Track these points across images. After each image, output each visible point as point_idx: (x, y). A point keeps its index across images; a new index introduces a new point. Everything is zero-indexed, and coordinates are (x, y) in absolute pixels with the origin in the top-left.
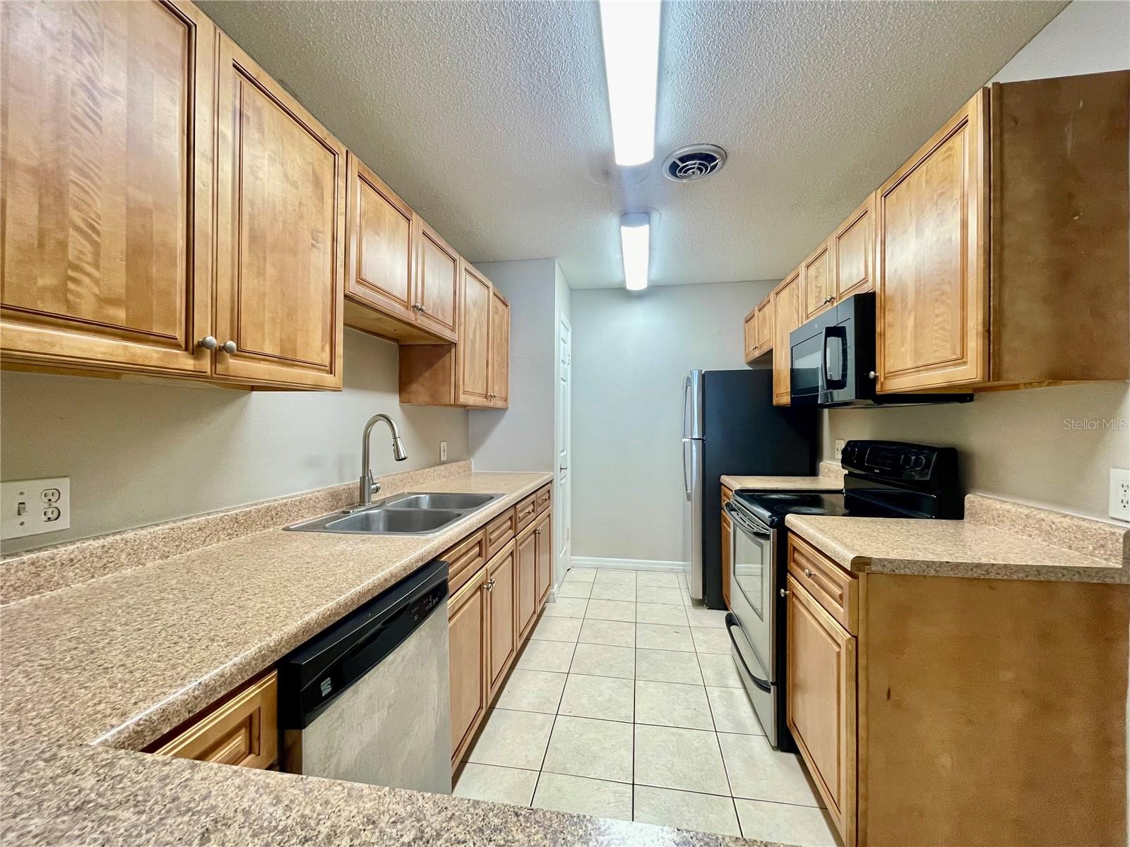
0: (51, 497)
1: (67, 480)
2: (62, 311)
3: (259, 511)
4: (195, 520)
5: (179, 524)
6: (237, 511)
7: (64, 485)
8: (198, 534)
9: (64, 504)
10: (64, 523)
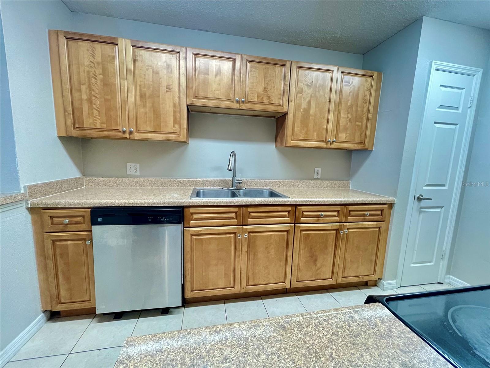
0: (136, 167)
1: (139, 164)
2: (94, 127)
3: (189, 181)
4: (167, 179)
5: (162, 179)
6: (181, 179)
7: (138, 165)
8: (167, 183)
9: (138, 169)
10: (138, 173)
